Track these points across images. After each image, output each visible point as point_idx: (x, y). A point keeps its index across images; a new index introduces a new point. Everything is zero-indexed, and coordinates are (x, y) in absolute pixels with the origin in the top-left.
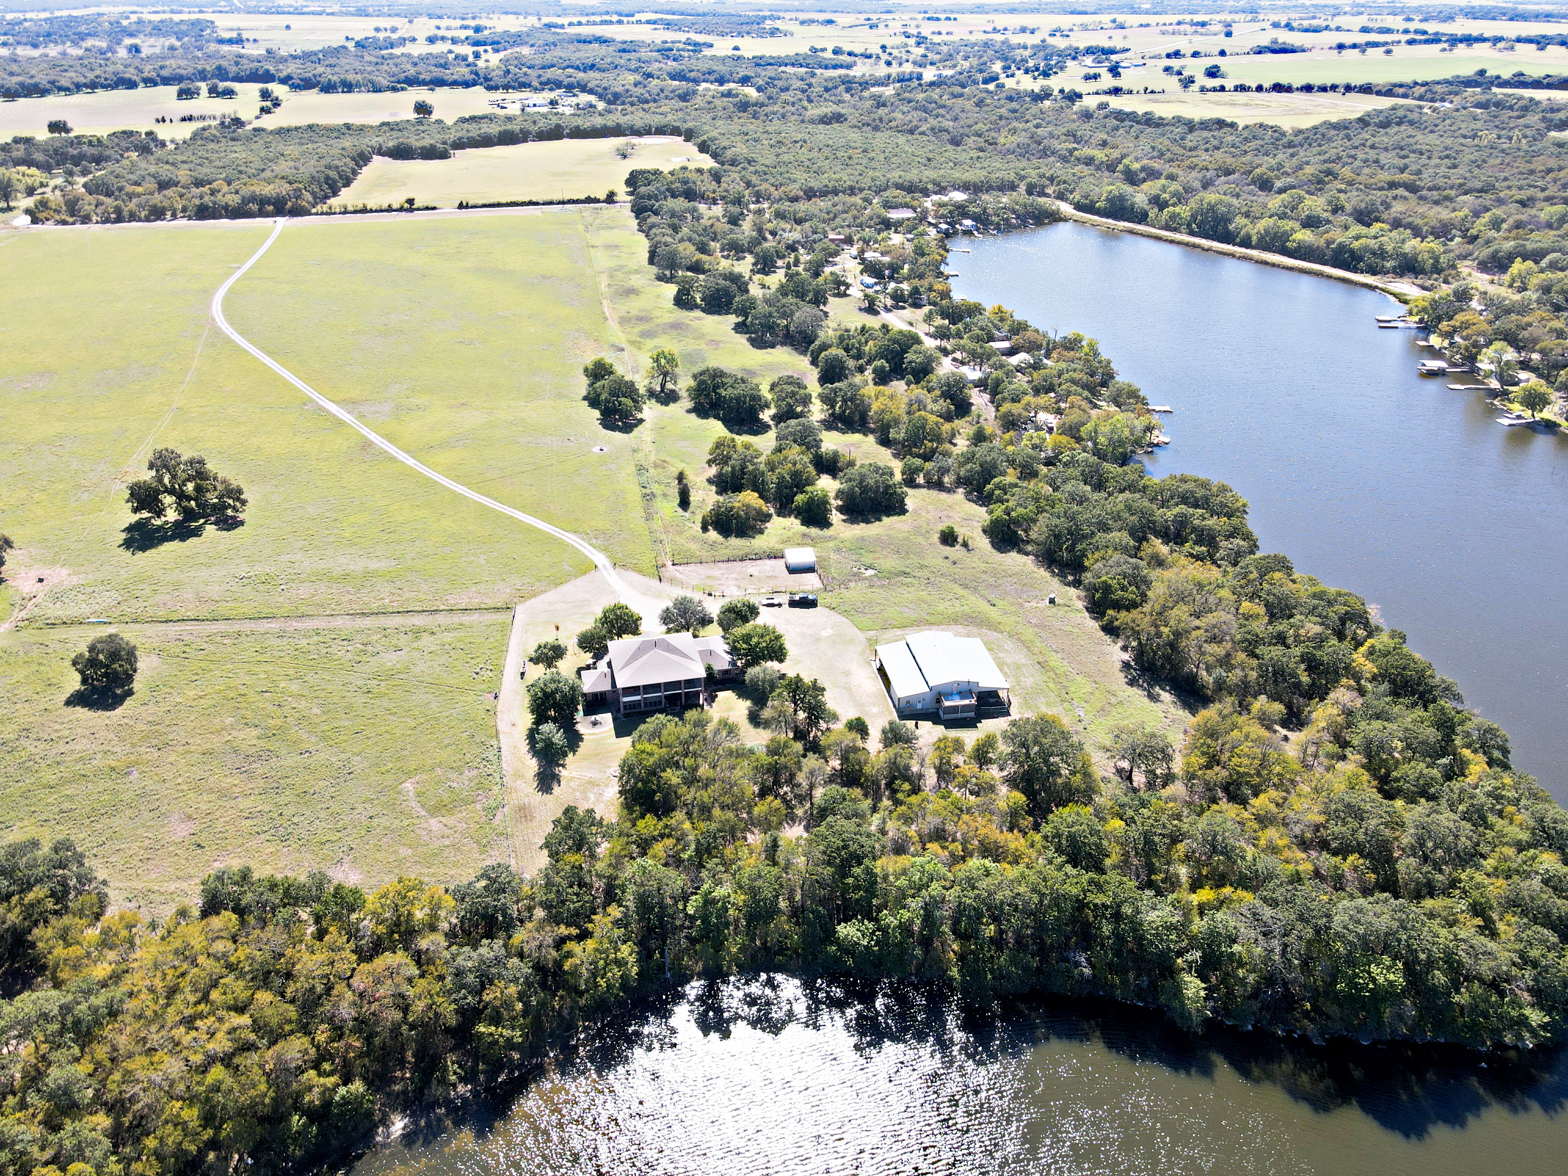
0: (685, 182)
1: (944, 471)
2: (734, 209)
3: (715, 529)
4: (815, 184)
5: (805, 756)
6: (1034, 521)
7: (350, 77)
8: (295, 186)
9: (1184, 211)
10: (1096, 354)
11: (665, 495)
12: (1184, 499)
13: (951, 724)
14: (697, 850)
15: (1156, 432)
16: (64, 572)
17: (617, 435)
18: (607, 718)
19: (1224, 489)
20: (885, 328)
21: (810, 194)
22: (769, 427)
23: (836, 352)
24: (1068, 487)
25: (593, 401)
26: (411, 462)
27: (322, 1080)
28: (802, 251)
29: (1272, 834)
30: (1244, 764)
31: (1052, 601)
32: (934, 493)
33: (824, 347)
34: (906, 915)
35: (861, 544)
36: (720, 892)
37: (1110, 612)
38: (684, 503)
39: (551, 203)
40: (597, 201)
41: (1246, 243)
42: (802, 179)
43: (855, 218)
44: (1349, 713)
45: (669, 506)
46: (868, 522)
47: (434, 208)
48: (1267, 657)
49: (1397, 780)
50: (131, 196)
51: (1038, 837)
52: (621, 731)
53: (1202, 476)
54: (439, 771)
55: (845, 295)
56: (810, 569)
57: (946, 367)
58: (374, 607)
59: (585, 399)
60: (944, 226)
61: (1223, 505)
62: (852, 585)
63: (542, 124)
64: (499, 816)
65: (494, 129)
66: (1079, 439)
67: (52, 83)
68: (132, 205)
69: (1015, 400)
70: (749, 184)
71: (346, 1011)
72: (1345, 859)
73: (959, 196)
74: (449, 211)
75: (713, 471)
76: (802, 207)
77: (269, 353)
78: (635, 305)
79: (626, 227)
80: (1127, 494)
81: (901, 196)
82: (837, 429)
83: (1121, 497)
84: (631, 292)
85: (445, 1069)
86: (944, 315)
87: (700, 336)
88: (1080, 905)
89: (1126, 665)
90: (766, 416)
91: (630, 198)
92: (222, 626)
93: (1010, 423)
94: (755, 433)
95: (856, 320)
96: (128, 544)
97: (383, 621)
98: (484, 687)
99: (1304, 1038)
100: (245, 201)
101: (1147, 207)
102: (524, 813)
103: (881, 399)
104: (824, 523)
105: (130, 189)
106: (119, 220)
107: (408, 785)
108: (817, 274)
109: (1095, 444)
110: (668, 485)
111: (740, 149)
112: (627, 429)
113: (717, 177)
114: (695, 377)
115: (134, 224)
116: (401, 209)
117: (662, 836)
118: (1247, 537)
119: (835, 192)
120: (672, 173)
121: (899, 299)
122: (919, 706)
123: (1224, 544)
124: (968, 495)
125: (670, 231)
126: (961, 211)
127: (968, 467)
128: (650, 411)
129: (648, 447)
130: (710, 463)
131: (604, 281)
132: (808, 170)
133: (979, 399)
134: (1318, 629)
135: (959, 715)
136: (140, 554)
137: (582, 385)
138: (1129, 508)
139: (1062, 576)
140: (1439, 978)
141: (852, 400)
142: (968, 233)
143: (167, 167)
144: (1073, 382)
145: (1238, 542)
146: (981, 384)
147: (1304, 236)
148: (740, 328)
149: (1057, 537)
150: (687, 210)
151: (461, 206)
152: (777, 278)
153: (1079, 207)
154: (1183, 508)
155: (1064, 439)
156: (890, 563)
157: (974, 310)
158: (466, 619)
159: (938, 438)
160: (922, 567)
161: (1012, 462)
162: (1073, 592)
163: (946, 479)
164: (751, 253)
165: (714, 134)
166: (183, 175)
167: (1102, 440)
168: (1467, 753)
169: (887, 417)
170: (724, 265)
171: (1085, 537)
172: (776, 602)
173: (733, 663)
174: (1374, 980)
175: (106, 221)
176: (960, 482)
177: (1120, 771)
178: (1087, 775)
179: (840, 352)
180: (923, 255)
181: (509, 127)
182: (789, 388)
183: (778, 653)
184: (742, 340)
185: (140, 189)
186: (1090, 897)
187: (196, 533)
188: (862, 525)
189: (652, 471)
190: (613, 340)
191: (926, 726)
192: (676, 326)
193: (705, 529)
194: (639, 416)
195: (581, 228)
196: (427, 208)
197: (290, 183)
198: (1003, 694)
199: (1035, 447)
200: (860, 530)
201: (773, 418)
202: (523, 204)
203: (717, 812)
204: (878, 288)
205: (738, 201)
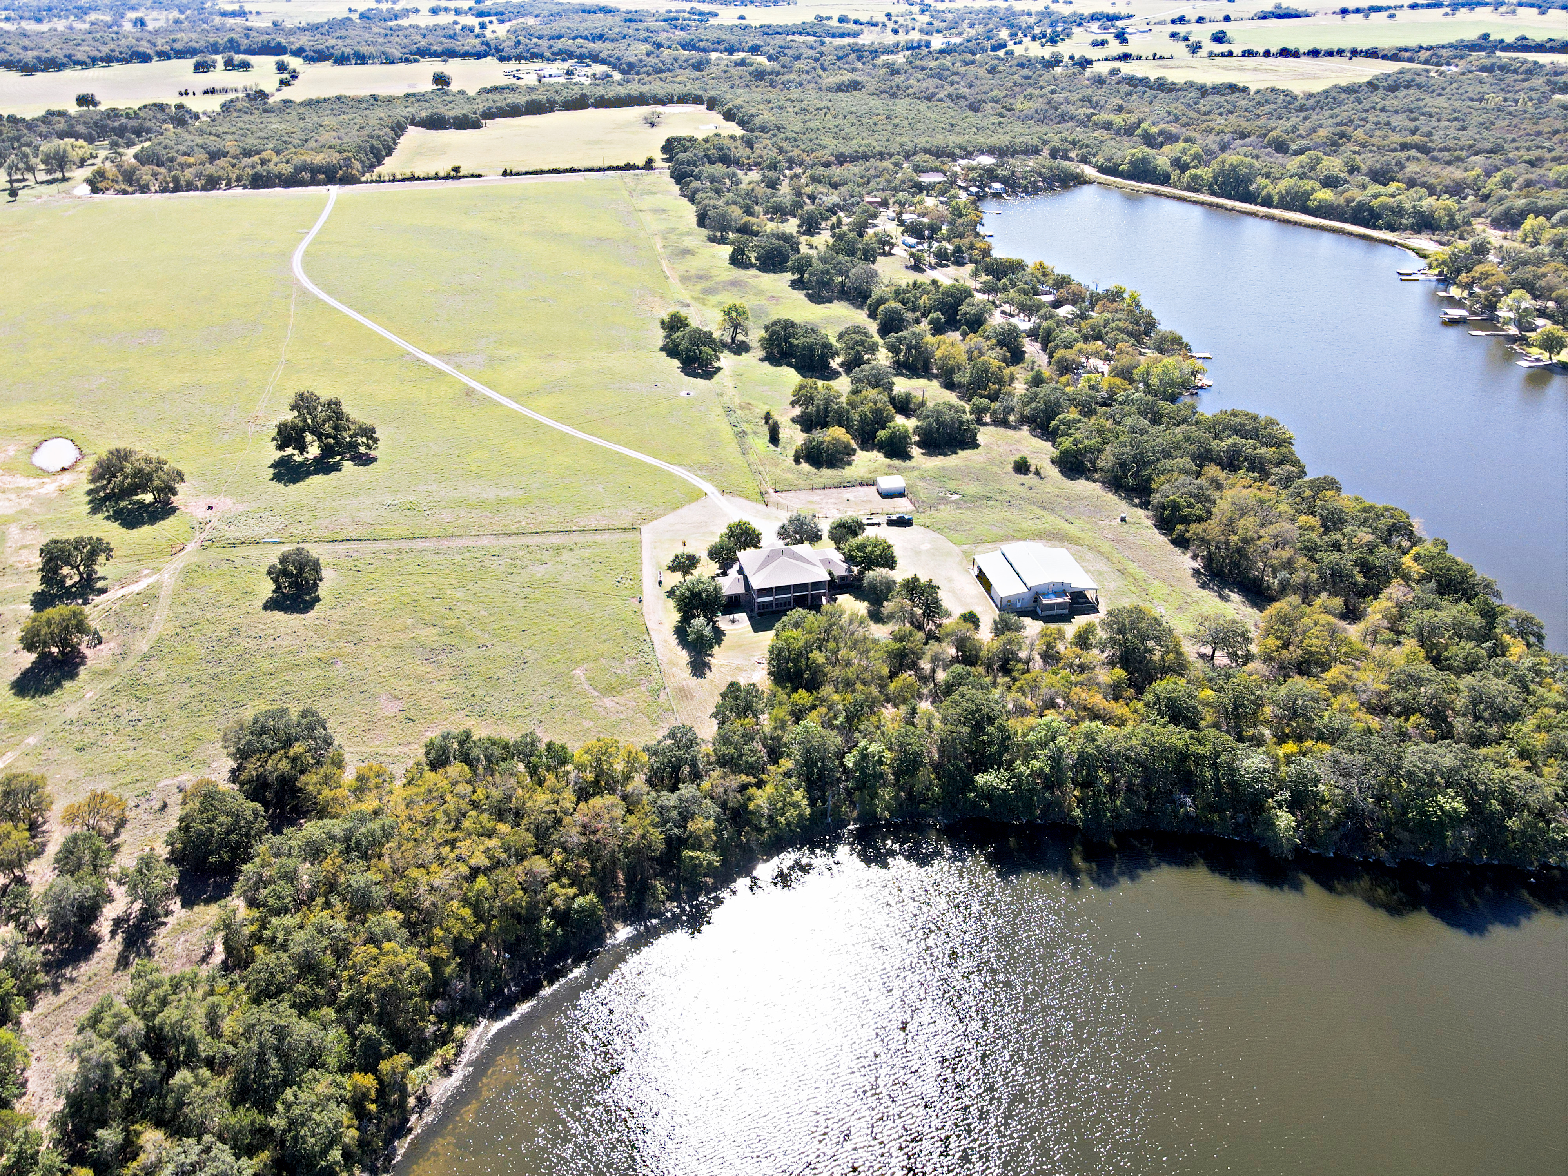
0: (721, 149)
1: (1009, 410)
2: (772, 174)
3: (807, 461)
4: (844, 150)
5: (926, 643)
6: (1100, 451)
7: (364, 49)
8: (345, 155)
9: (1206, 173)
10: (1138, 305)
11: (755, 433)
12: (1239, 431)
13: (1047, 620)
14: (847, 717)
15: (1199, 376)
16: (229, 501)
17: (699, 381)
18: (742, 617)
19: (1272, 422)
20: (934, 282)
21: (841, 160)
22: (839, 373)
23: (893, 304)
24: (1129, 421)
25: (671, 351)
26: (514, 406)
27: (564, 891)
28: (841, 214)
29: (1343, 698)
30: (1315, 642)
31: (1123, 520)
32: (1001, 430)
33: (881, 301)
34: (1036, 764)
35: (942, 475)
36: (873, 748)
37: (1180, 527)
38: (774, 439)
39: (591, 170)
40: (635, 167)
41: (1267, 202)
42: (831, 145)
43: (889, 182)
44: (1400, 606)
45: (761, 442)
46: (945, 455)
47: (479, 176)
48: (1325, 561)
49: (1447, 659)
50: (183, 166)
51: (1140, 705)
52: (758, 627)
53: (1252, 411)
54: (602, 661)
55: (890, 254)
56: (900, 495)
57: (996, 320)
58: (514, 528)
59: (662, 349)
60: (974, 189)
61: (1271, 436)
62: (941, 507)
63: (566, 94)
64: (663, 695)
65: (520, 99)
66: (1131, 381)
67: (69, 57)
68: (189, 174)
69: (1068, 346)
70: (781, 150)
71: (574, 838)
72: (1407, 720)
73: (987, 160)
74: (493, 178)
75: (797, 411)
76: (836, 171)
77: (358, 311)
78: (693, 265)
79: (668, 192)
80: (1184, 427)
81: (932, 161)
82: (902, 375)
83: (1178, 430)
84: (686, 252)
85: (654, 890)
86: (988, 272)
87: (760, 293)
88: (1183, 756)
89: (1197, 572)
90: (835, 363)
91: (667, 165)
92: (382, 545)
93: (1065, 368)
94: (828, 379)
95: (907, 278)
96: (277, 477)
97: (524, 540)
98: (628, 593)
99: (1379, 863)
100: (299, 169)
101: (1170, 170)
102: (684, 693)
103: (943, 347)
104: (907, 457)
105: (182, 159)
106: (177, 189)
107: (578, 672)
108: (861, 235)
109: (1147, 385)
110: (756, 424)
111: (766, 116)
112: (708, 375)
113: (749, 144)
114: (766, 328)
115: (191, 193)
116: (448, 177)
117: (814, 707)
118: (1296, 463)
119: (866, 157)
120: (706, 140)
121: (942, 258)
122: (1019, 605)
123: (1276, 470)
124: (1032, 432)
125: (712, 194)
126: (990, 174)
127: (1033, 405)
128: (726, 361)
129: (731, 391)
130: (793, 404)
131: (658, 243)
132: (836, 136)
133: (1031, 348)
134: (1370, 537)
135: (1055, 612)
136: (291, 486)
137: (659, 337)
138: (1187, 438)
139: (1129, 498)
140: (1495, 806)
141: (916, 348)
142: (997, 196)
143: (212, 138)
144: (1119, 329)
145: (1288, 467)
146: (1033, 334)
147: (1325, 195)
148: (797, 285)
149: (1123, 465)
150: (727, 175)
151: (505, 174)
152: (824, 239)
153: (1102, 170)
154: (1236, 439)
155: (1118, 381)
156: (972, 488)
157: (1017, 266)
158: (598, 537)
159: (1000, 381)
160: (1001, 492)
161: (1072, 400)
162: (1141, 512)
163: (1012, 418)
164: (795, 216)
165: (739, 102)
166: (231, 145)
167: (1154, 381)
168: (1507, 638)
169: (952, 362)
170: (771, 227)
171: (1149, 463)
172: (875, 521)
173: (850, 570)
174: (1441, 808)
175: (164, 190)
176: (1024, 420)
177: (1202, 656)
178: (1179, 654)
179: (899, 305)
180: (960, 216)
181: (534, 96)
182: (858, 337)
183: (889, 562)
184: (799, 296)
185: (191, 160)
186: (1192, 748)
187: (336, 467)
188: (941, 457)
189: (739, 412)
190: (677, 296)
191: (1027, 621)
192: (735, 283)
193: (797, 461)
194: (716, 364)
195: (625, 194)
196: (472, 176)
197: (340, 152)
198: (1090, 595)
199: (1092, 388)
200: (939, 461)
201: (842, 365)
202: (566, 171)
203: (859, 686)
204: (920, 247)
205: (773, 166)
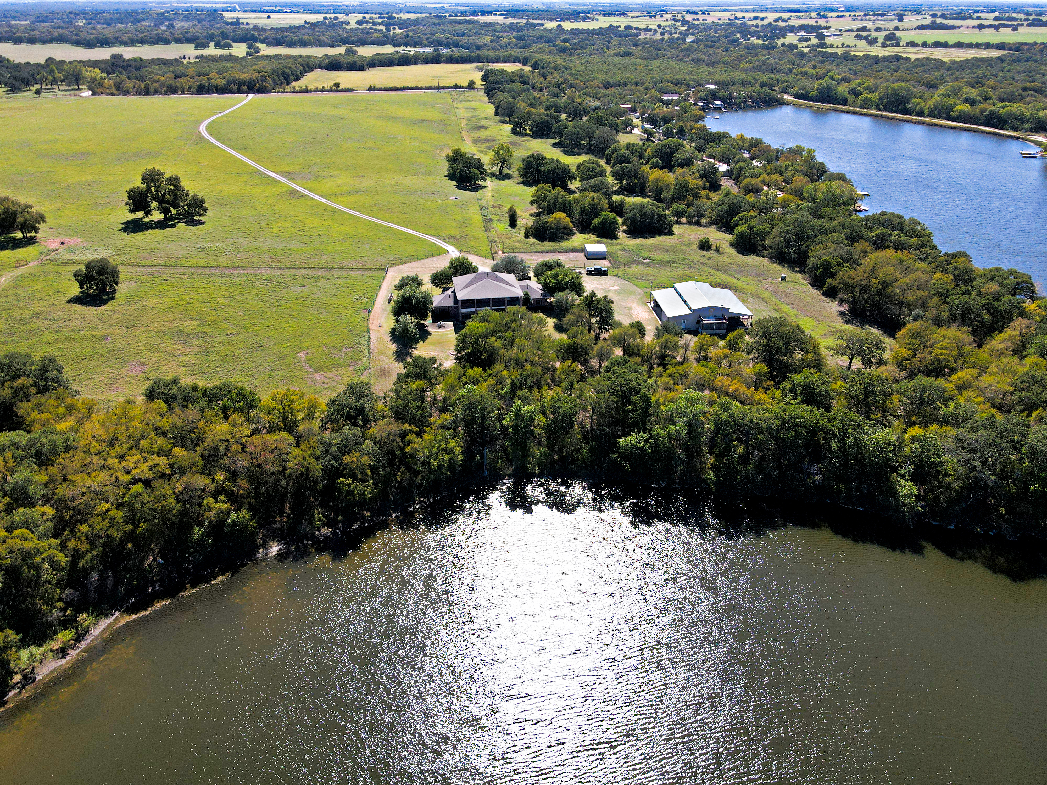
1: (702, 214)
3: (534, 237)
4: (611, 81)
5: (595, 344)
7: (306, 37)
8: (262, 74)
9: (874, 97)
10: (813, 158)
11: (499, 220)
12: (886, 225)
16: (79, 240)
17: (468, 193)
18: (448, 324)
19: (915, 222)
21: (607, 86)
23: (624, 153)
24: (795, 216)
25: (451, 177)
27: (218, 506)
30: (944, 354)
31: (784, 279)
32: (693, 227)
33: (616, 151)
34: (673, 429)
35: (639, 249)
36: (527, 409)
37: (829, 281)
38: (513, 223)
39: (430, 88)
41: (921, 114)
42: (602, 78)
43: (639, 97)
44: (1024, 335)
45: (502, 226)
46: (645, 238)
47: (353, 90)
48: (956, 302)
50: (156, 81)
51: (778, 393)
52: (458, 327)
54: (324, 348)
55: (631, 133)
56: (603, 258)
58: (288, 265)
59: (446, 175)
60: (701, 104)
61: (913, 231)
62: (634, 266)
64: (366, 374)
66: (802, 197)
69: (754, 177)
70: (565, 80)
73: (712, 86)
74: (362, 92)
75: (534, 209)
76: (602, 91)
78: (484, 134)
79: (480, 101)
81: (671, 87)
82: (624, 194)
84: (481, 128)
85: (313, 516)
86: (701, 140)
87: (529, 149)
89: (842, 313)
90: (573, 186)
91: (483, 86)
93: (750, 190)
96: (124, 229)
97: (293, 272)
99: (1000, 536)
100: (229, 82)
101: (847, 95)
103: (655, 174)
104: (613, 237)
106: (147, 93)
107: (301, 354)
109: (815, 201)
110: (502, 215)
112: (475, 189)
113: (544, 76)
114: (523, 160)
115: (156, 96)
116: (330, 90)
117: (485, 380)
118: (932, 246)
119: (625, 85)
120: (513, 73)
121: (669, 136)
122: (683, 324)
124: (718, 228)
126: (714, 95)
128: (491, 183)
129: (489, 199)
131: (463, 122)
132: (606, 74)
133: (726, 183)
134: (997, 289)
135: (714, 332)
136: (132, 234)
137: (445, 167)
139: (791, 267)
142: (718, 109)
144: (796, 171)
146: (728, 174)
147: (964, 107)
148: (556, 145)
149: (787, 243)
151: (371, 89)
153: (797, 96)
155: (791, 197)
156: (661, 256)
157: (723, 136)
159: (697, 196)
160: (685, 259)
161: (752, 206)
162: (799, 275)
163: (703, 221)
164: (566, 112)
167: (819, 197)
169: (660, 184)
171: (808, 238)
172: (577, 271)
173: (544, 295)
175: (139, 94)
176: (713, 220)
178: (816, 354)
179: (628, 153)
180: (686, 112)
183: (576, 289)
184: (558, 151)
186: (822, 424)
187: (172, 227)
188: (641, 239)
189: (491, 209)
190: (468, 150)
191: (688, 337)
192: (512, 144)
193: (527, 236)
194: (482, 184)
195: (450, 100)
196: (348, 90)
198: (745, 321)
199: (769, 200)
200: (640, 241)
201: (578, 188)
202: (412, 89)
203: (528, 367)
205: (557, 86)
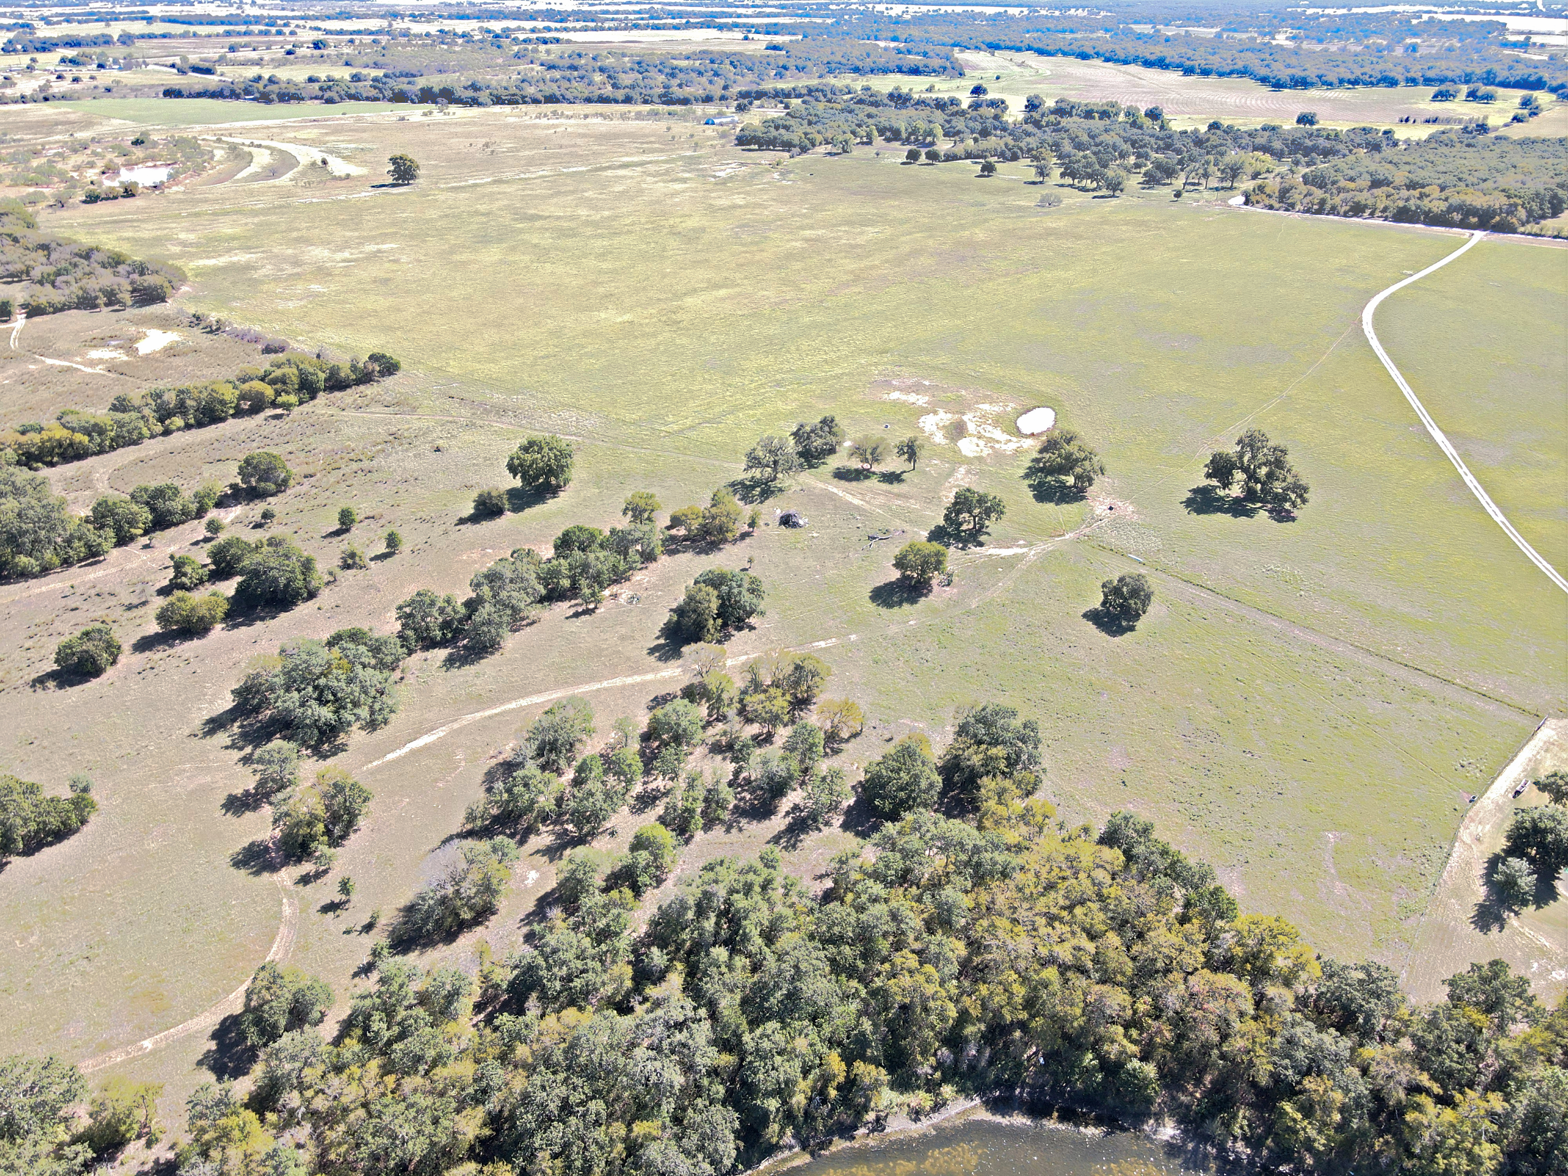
8: (1512, 201)
16: (1131, 509)
27: (1125, 1042)
50: (1340, 190)
64: (1412, 921)
68: (1337, 200)
71: (1172, 1000)
77: (1399, 366)
85: (1234, 1117)
92: (1231, 606)
96: (1189, 503)
97: (1385, 666)
98: (1464, 783)
100: (1451, 209)
102: (1442, 935)
105: (1342, 183)
107: (1330, 836)
115: (1331, 217)
136: (1194, 515)
143: (1390, 166)
158: (1480, 704)
166: (1400, 177)
185: (1351, 185)
187: (1249, 513)
197: (1509, 197)
